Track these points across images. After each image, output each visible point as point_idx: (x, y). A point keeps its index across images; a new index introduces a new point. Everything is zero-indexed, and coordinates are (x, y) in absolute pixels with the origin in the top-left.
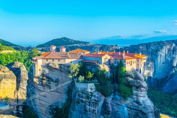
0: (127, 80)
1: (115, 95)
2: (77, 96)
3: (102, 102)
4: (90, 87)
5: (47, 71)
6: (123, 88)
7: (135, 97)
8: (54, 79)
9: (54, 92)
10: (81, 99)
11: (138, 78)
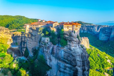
3: (52, 47)
8: (34, 35)
9: (34, 42)
11: (71, 36)
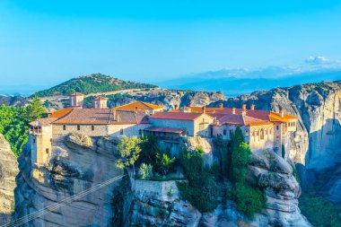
0: (253, 173)
1: (224, 208)
2: (135, 212)
3: (195, 225)
4: (167, 190)
5: (64, 153)
6: (244, 191)
7: (271, 212)
8: (80, 171)
9: (81, 204)
10: (145, 217)
11: (279, 168)
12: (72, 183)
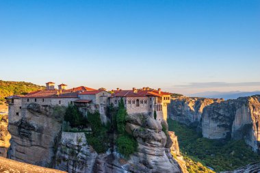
1: (112, 151)
2: (58, 152)
8: (36, 127)
9: (37, 147)
10: (63, 155)
11: (147, 125)
12: (31, 134)
